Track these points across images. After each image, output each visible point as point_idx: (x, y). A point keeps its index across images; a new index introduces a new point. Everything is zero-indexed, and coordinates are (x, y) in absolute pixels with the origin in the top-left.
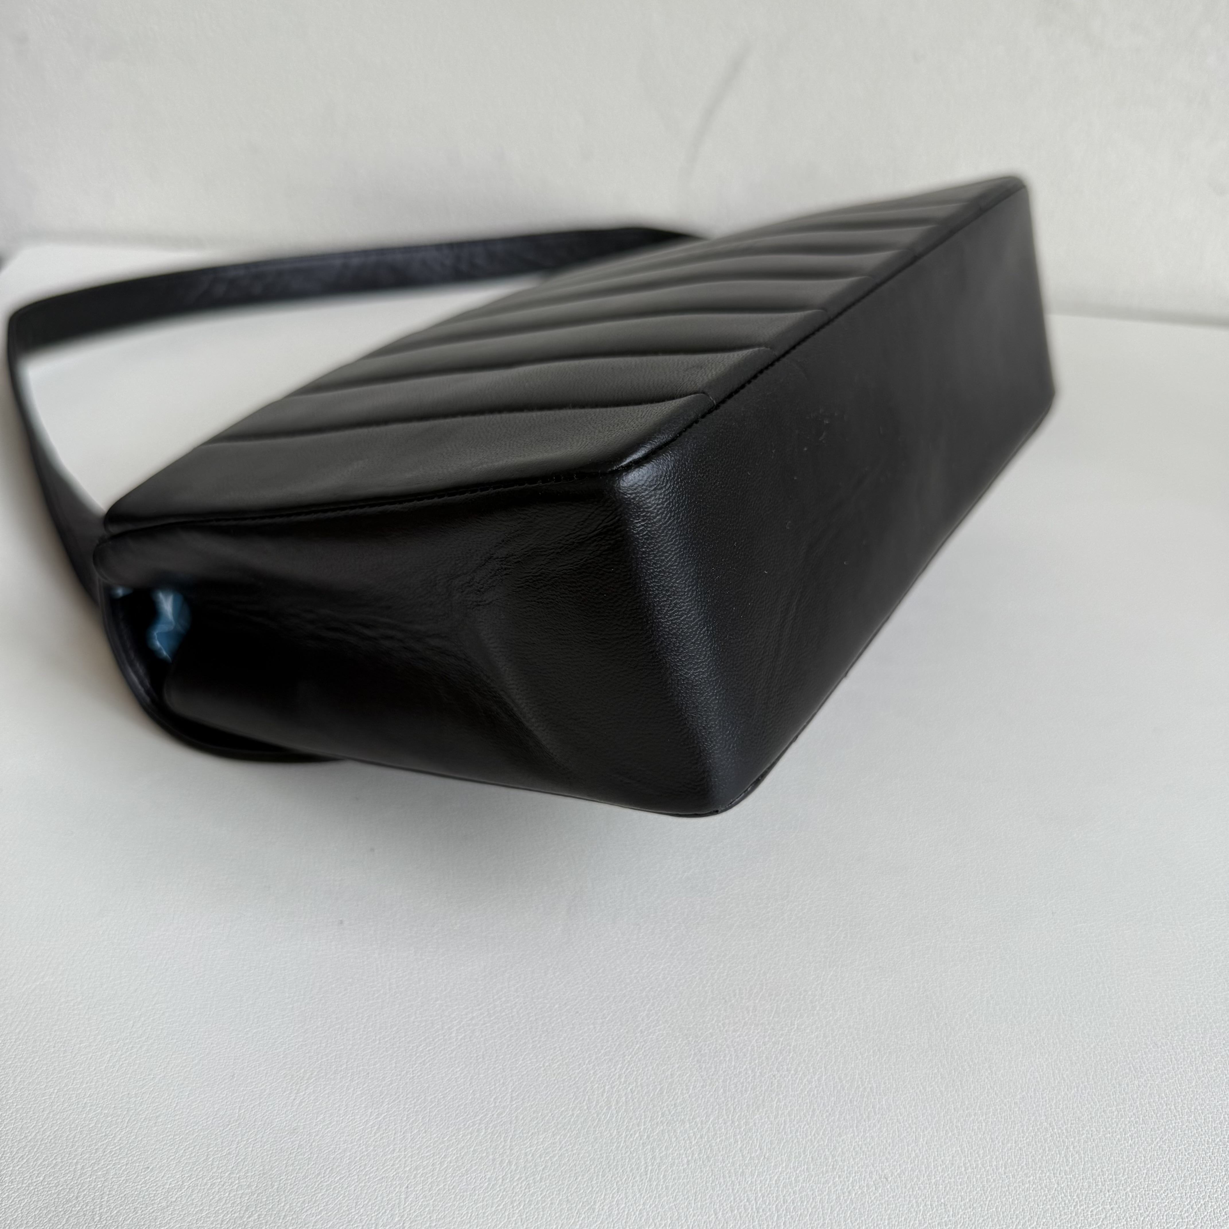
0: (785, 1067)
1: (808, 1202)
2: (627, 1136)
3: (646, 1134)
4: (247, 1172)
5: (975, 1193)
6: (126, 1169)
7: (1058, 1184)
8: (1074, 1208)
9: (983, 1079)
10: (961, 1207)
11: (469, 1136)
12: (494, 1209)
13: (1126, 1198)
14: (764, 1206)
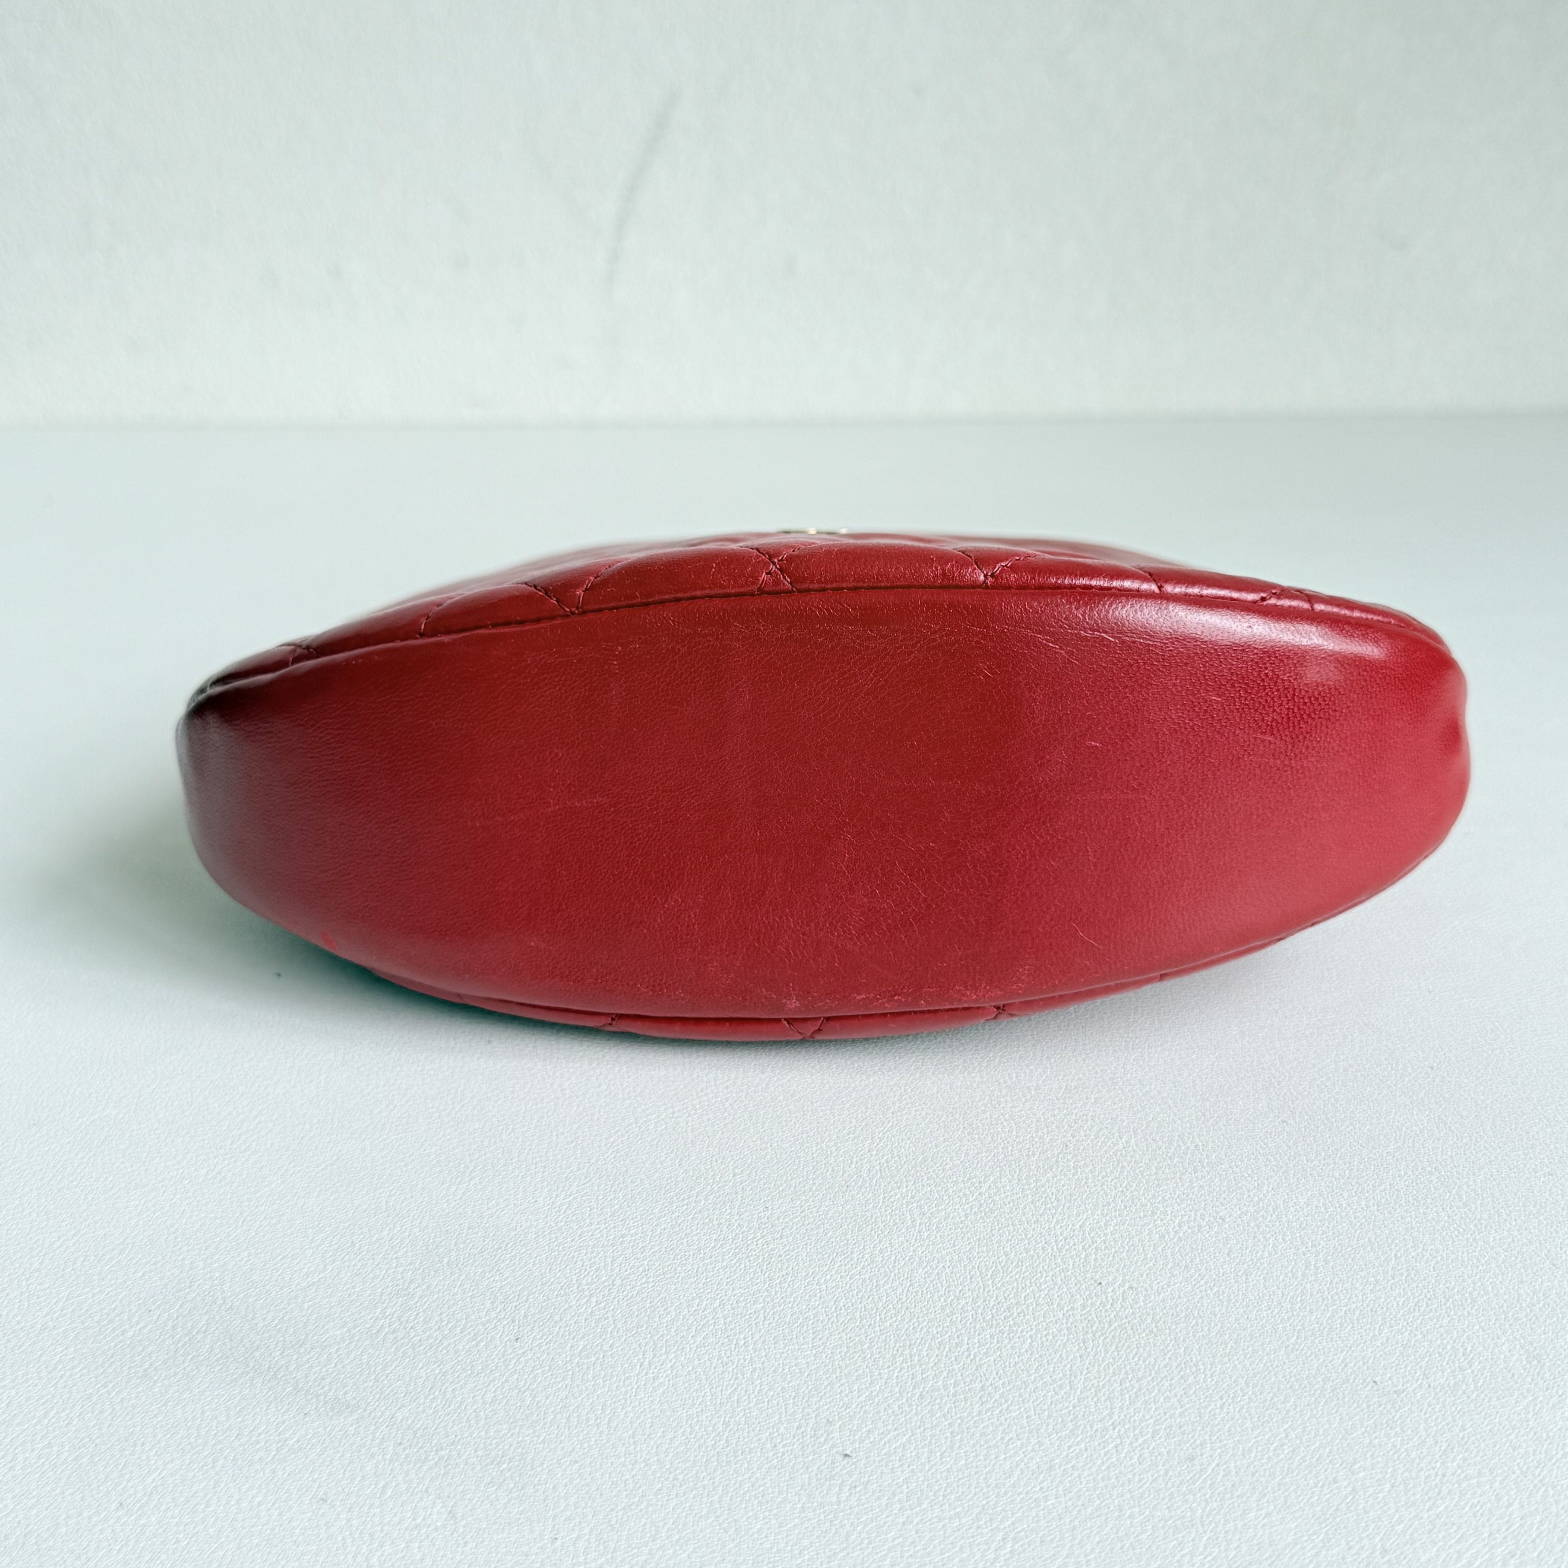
0: (1082, 1133)
1: (1123, 1242)
2: (885, 1198)
3: (910, 1195)
4: (407, 1252)
5: (1339, 1227)
6: (248, 1260)
7: (1449, 1217)
8: (1471, 1235)
9: (1343, 1133)
10: (1322, 1239)
11: (685, 1207)
12: (725, 1264)
13: (1539, 1225)
14: (1067, 1247)
